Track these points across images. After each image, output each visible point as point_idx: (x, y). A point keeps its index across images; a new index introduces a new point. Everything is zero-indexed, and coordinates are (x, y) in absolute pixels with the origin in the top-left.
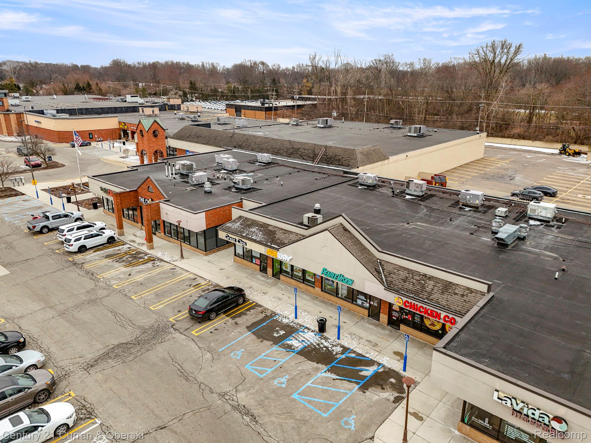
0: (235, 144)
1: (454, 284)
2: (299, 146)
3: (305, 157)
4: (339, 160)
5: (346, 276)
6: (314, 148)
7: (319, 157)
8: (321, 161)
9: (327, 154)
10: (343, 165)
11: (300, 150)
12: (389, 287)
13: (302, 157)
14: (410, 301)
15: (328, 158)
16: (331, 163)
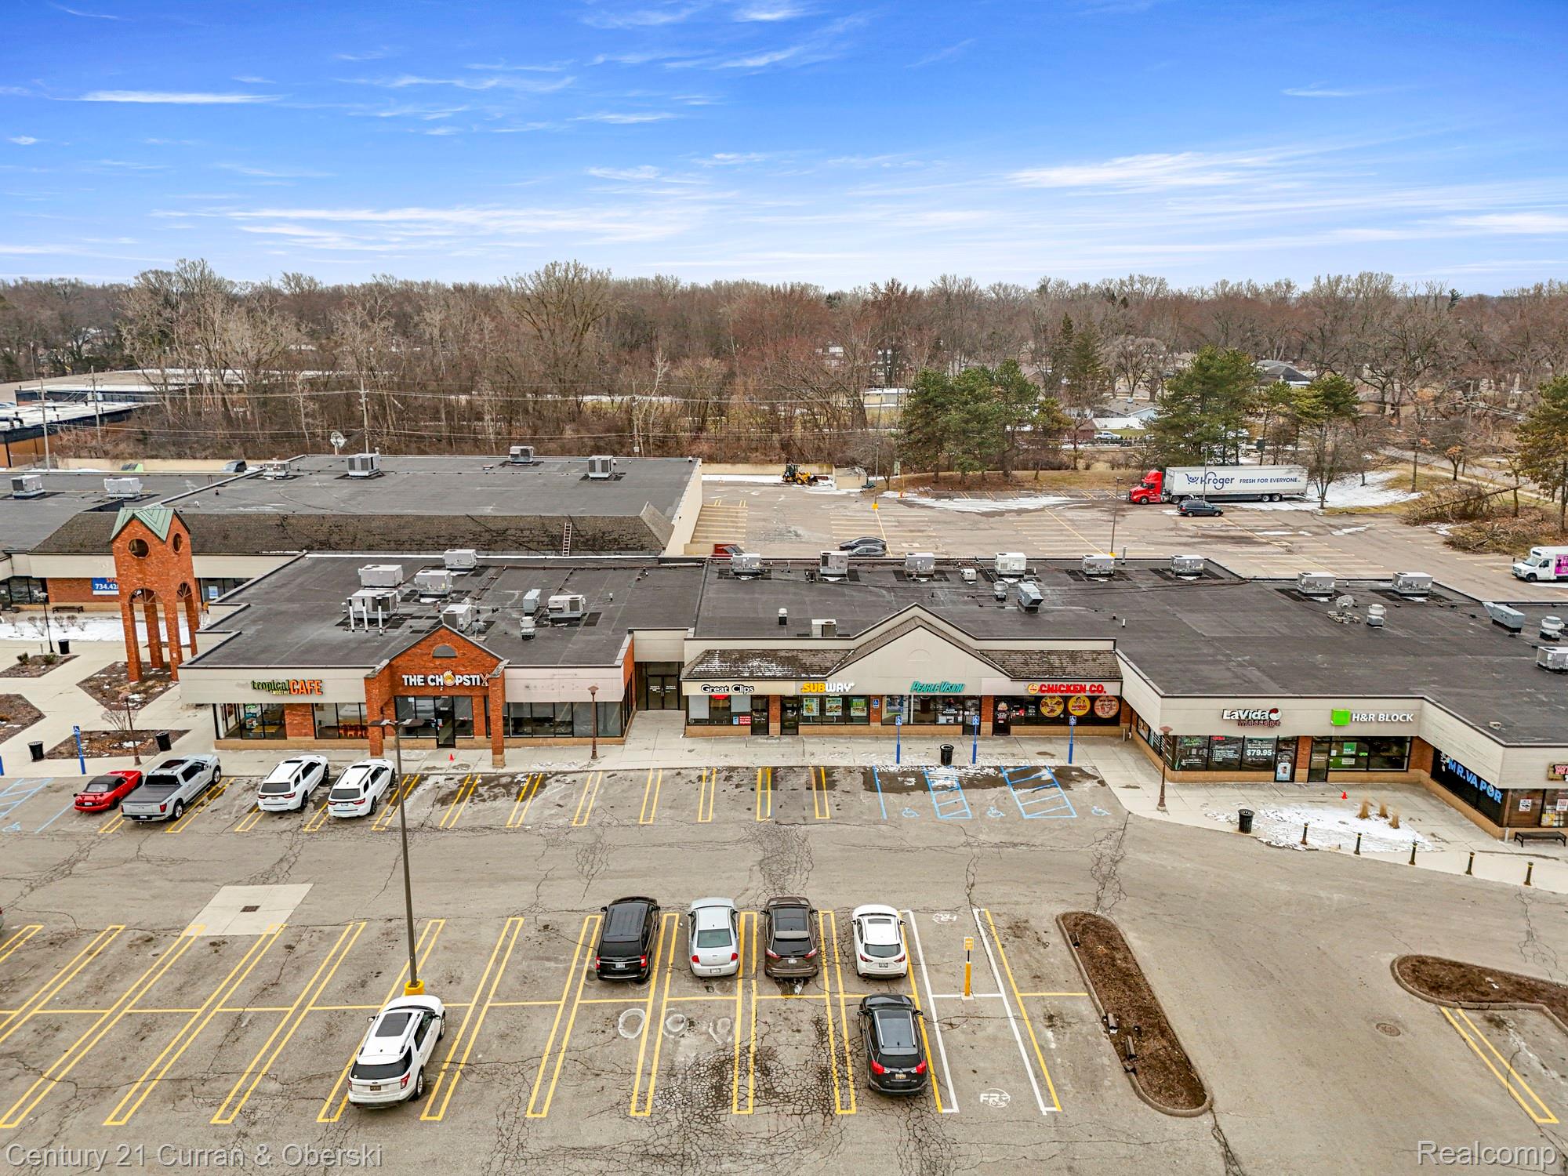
0: (307, 542)
1: (1078, 652)
2: (504, 525)
3: (530, 545)
4: (615, 540)
5: (951, 682)
6: (543, 524)
7: (567, 541)
8: (575, 547)
9: (583, 533)
10: (632, 549)
11: (509, 532)
12: (1015, 676)
13: (521, 545)
14: (1046, 684)
15: (588, 540)
16: (602, 549)
